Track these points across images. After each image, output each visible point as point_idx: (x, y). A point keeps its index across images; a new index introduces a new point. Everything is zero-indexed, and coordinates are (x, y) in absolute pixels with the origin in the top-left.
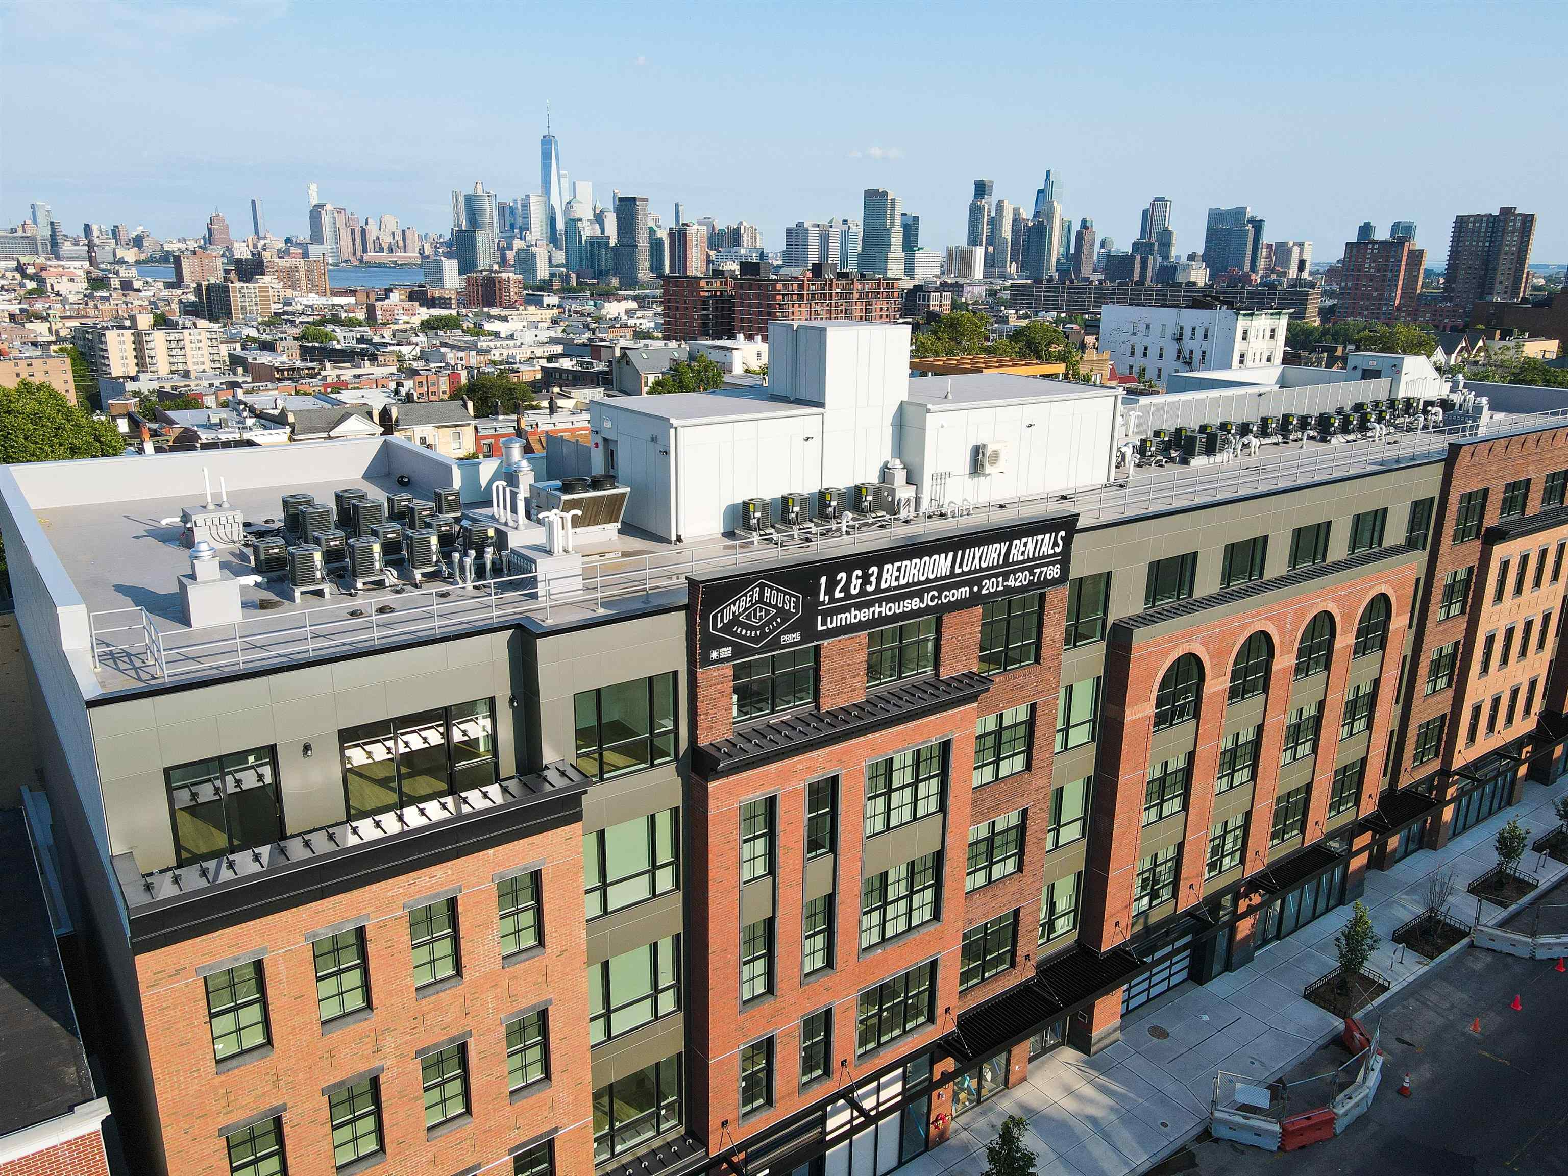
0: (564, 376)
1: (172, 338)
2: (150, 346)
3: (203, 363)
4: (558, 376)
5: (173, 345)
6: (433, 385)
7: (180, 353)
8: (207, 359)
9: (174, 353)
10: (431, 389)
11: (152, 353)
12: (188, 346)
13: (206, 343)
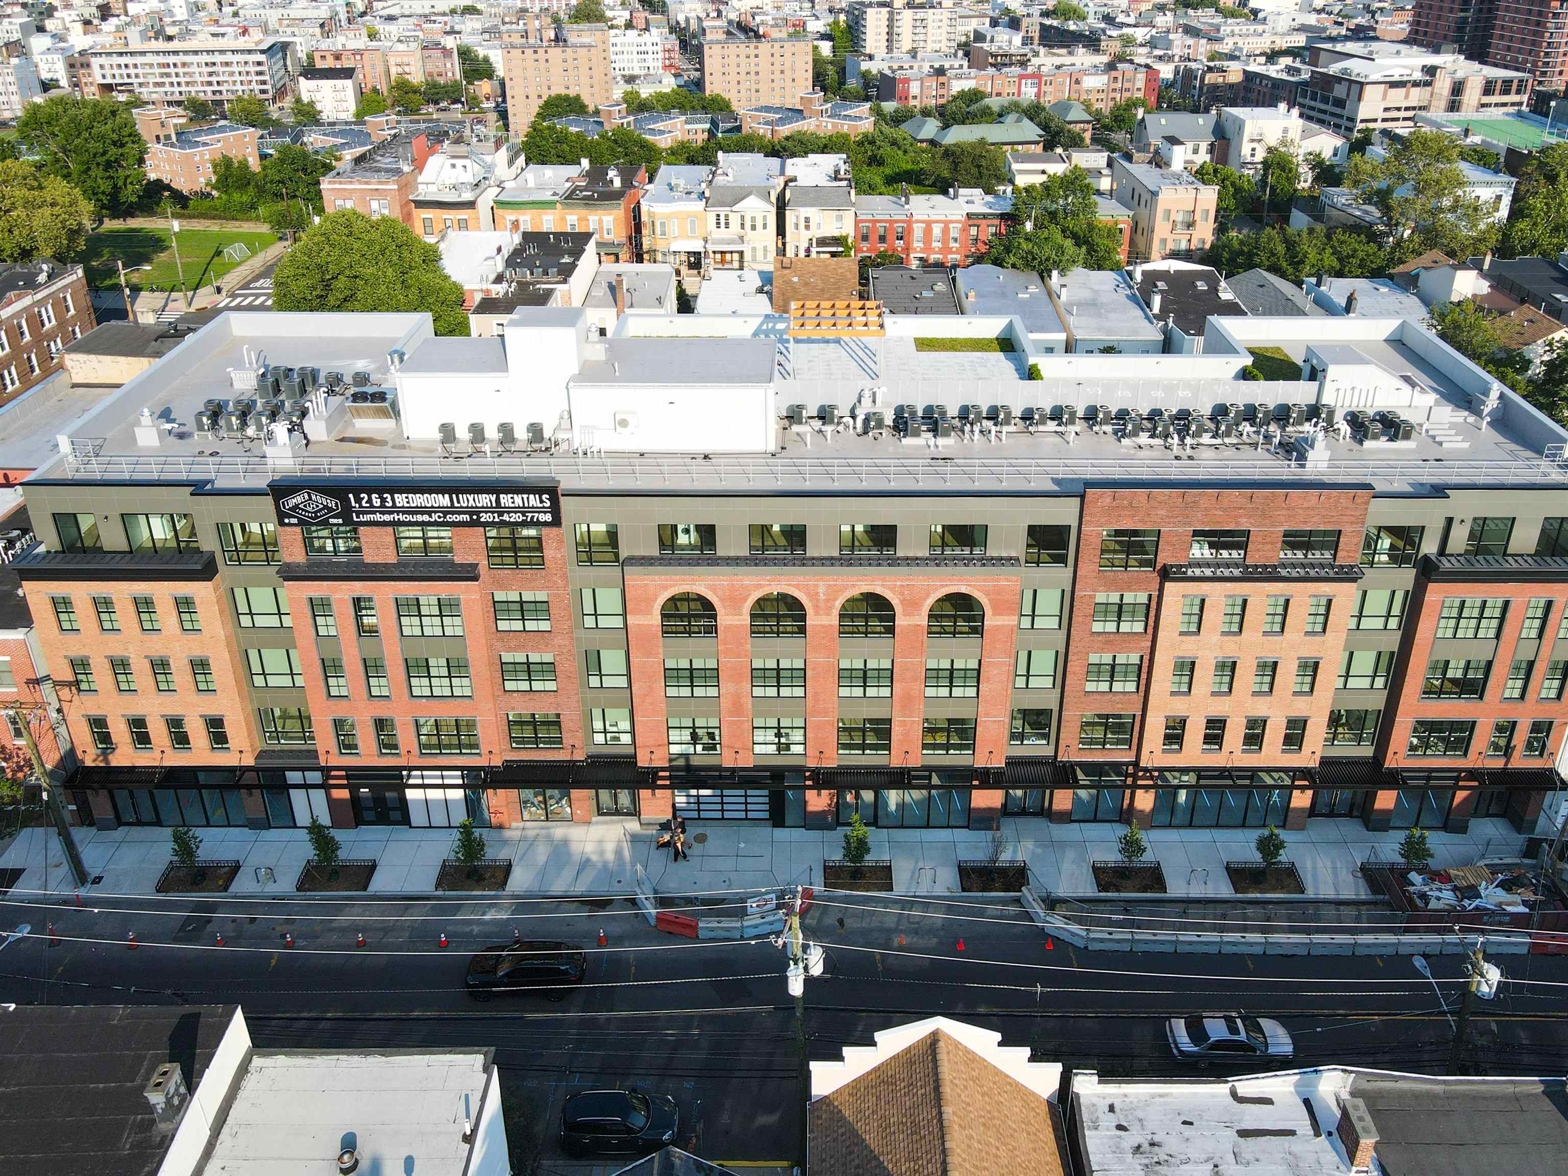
0: (1264, 82)
1: (918, 17)
2: (898, 24)
3: (940, 41)
4: (1258, 80)
5: (918, 24)
6: (1129, 81)
7: (923, 31)
8: (944, 36)
9: (917, 31)
10: (1127, 85)
11: (899, 31)
12: (930, 25)
13: (946, 21)
